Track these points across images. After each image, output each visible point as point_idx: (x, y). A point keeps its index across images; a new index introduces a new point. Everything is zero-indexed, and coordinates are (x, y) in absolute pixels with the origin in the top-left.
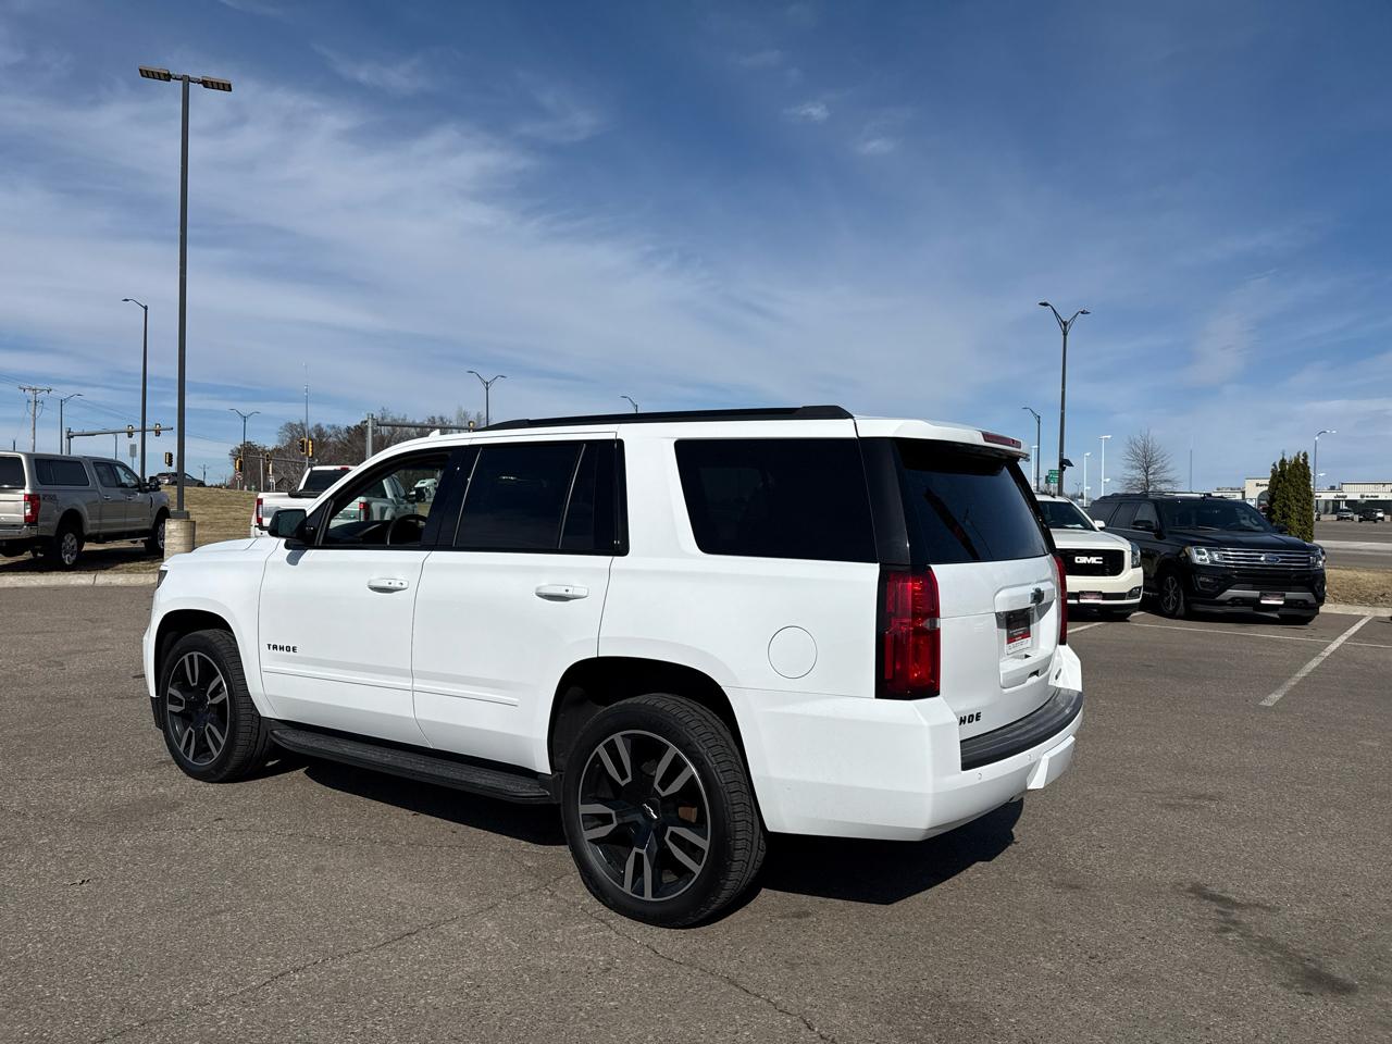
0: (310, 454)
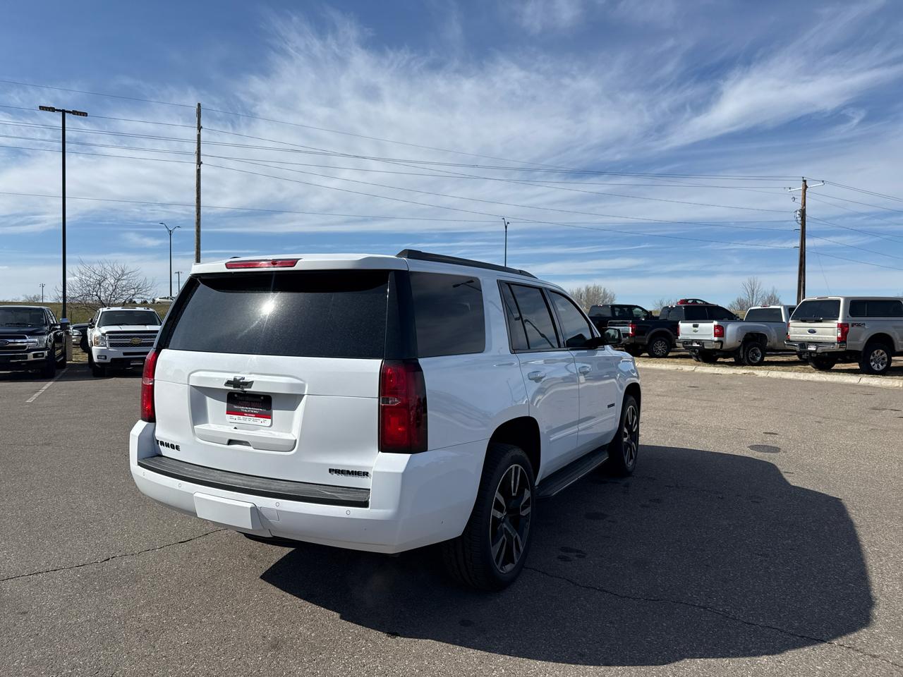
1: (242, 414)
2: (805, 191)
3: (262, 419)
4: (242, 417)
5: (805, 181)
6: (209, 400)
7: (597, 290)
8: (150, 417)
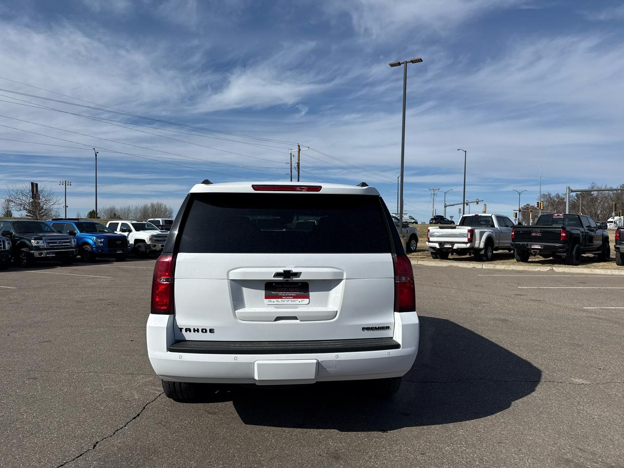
0: (542, 208)
1: (281, 297)
2: (299, 152)
3: (300, 300)
4: (280, 300)
5: (299, 146)
6: (245, 290)
7: (160, 205)
8: (170, 309)
